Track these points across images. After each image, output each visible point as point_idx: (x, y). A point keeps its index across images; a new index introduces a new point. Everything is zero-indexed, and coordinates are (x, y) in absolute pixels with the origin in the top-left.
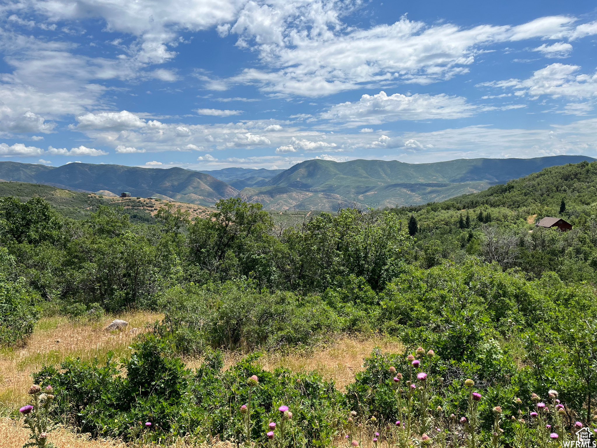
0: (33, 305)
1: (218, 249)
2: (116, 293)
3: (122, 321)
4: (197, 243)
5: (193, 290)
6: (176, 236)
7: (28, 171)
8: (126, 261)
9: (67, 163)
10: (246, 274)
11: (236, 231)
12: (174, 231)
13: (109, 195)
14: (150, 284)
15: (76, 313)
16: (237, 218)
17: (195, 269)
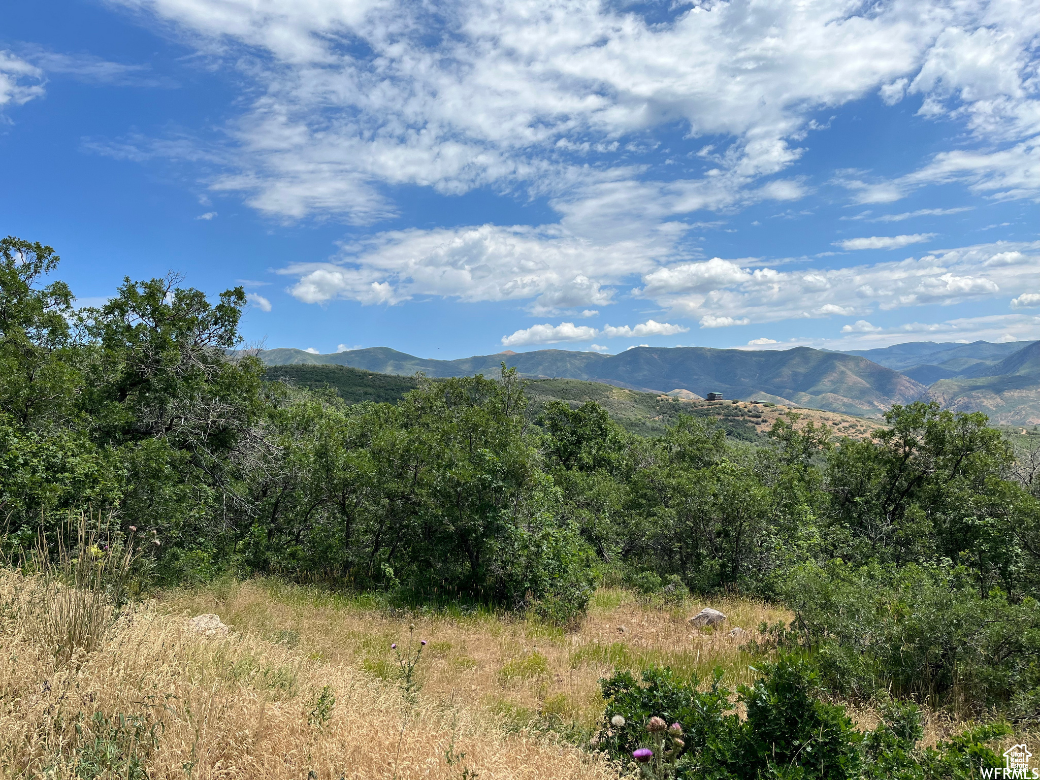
0: (589, 566)
1: (888, 499)
2: (705, 563)
3: (717, 613)
4: (844, 485)
5: (842, 574)
6: (805, 471)
7: (577, 362)
8: (723, 510)
9: (629, 349)
10: (950, 553)
11: (927, 467)
12: (802, 462)
13: (688, 397)
14: (761, 553)
15: (647, 588)
16: (930, 441)
17: (842, 532)
